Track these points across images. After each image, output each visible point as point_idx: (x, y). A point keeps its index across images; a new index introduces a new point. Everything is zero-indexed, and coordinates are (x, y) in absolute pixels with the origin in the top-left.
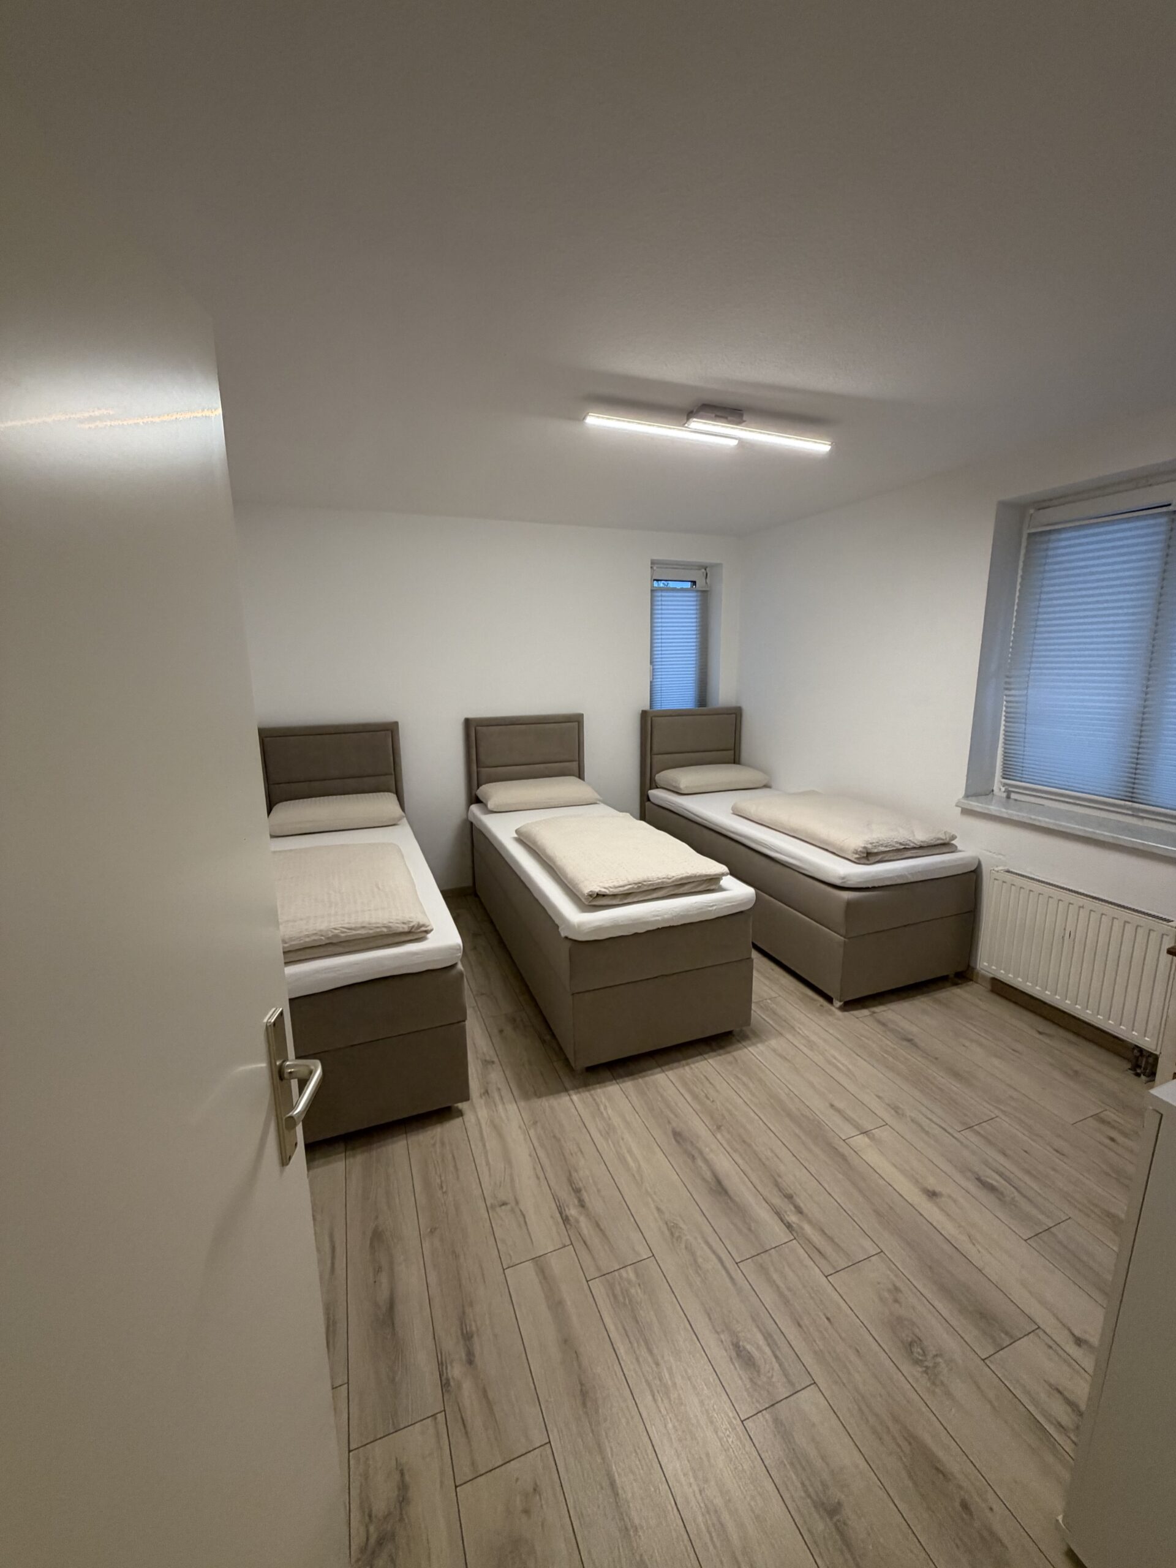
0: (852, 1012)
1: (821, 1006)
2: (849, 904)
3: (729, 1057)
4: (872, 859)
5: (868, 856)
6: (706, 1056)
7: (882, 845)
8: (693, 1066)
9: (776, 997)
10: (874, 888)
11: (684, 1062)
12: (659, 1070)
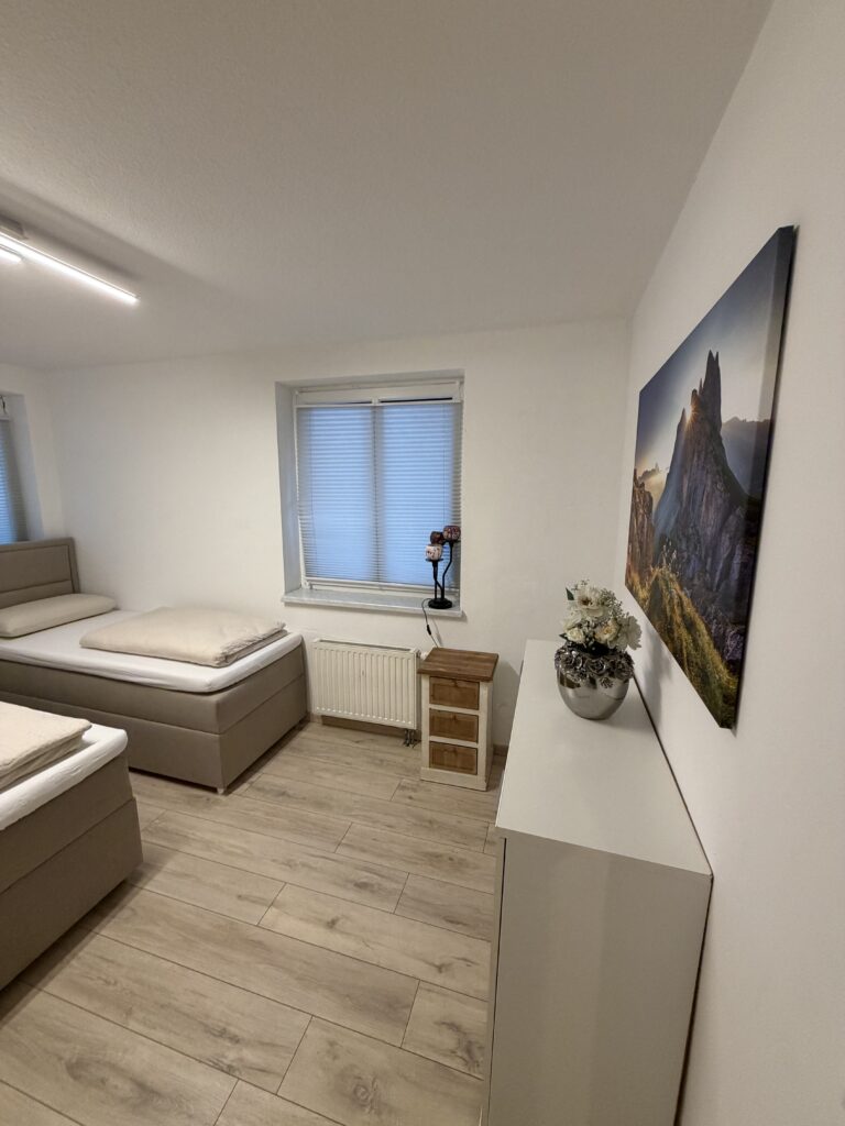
0: (235, 792)
1: (208, 800)
2: (219, 706)
3: (125, 913)
4: (230, 660)
5: (226, 659)
6: (96, 930)
7: (235, 647)
8: (81, 954)
9: (163, 814)
10: (236, 684)
11: (68, 957)
12: (35, 990)
